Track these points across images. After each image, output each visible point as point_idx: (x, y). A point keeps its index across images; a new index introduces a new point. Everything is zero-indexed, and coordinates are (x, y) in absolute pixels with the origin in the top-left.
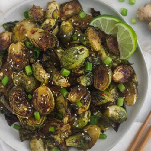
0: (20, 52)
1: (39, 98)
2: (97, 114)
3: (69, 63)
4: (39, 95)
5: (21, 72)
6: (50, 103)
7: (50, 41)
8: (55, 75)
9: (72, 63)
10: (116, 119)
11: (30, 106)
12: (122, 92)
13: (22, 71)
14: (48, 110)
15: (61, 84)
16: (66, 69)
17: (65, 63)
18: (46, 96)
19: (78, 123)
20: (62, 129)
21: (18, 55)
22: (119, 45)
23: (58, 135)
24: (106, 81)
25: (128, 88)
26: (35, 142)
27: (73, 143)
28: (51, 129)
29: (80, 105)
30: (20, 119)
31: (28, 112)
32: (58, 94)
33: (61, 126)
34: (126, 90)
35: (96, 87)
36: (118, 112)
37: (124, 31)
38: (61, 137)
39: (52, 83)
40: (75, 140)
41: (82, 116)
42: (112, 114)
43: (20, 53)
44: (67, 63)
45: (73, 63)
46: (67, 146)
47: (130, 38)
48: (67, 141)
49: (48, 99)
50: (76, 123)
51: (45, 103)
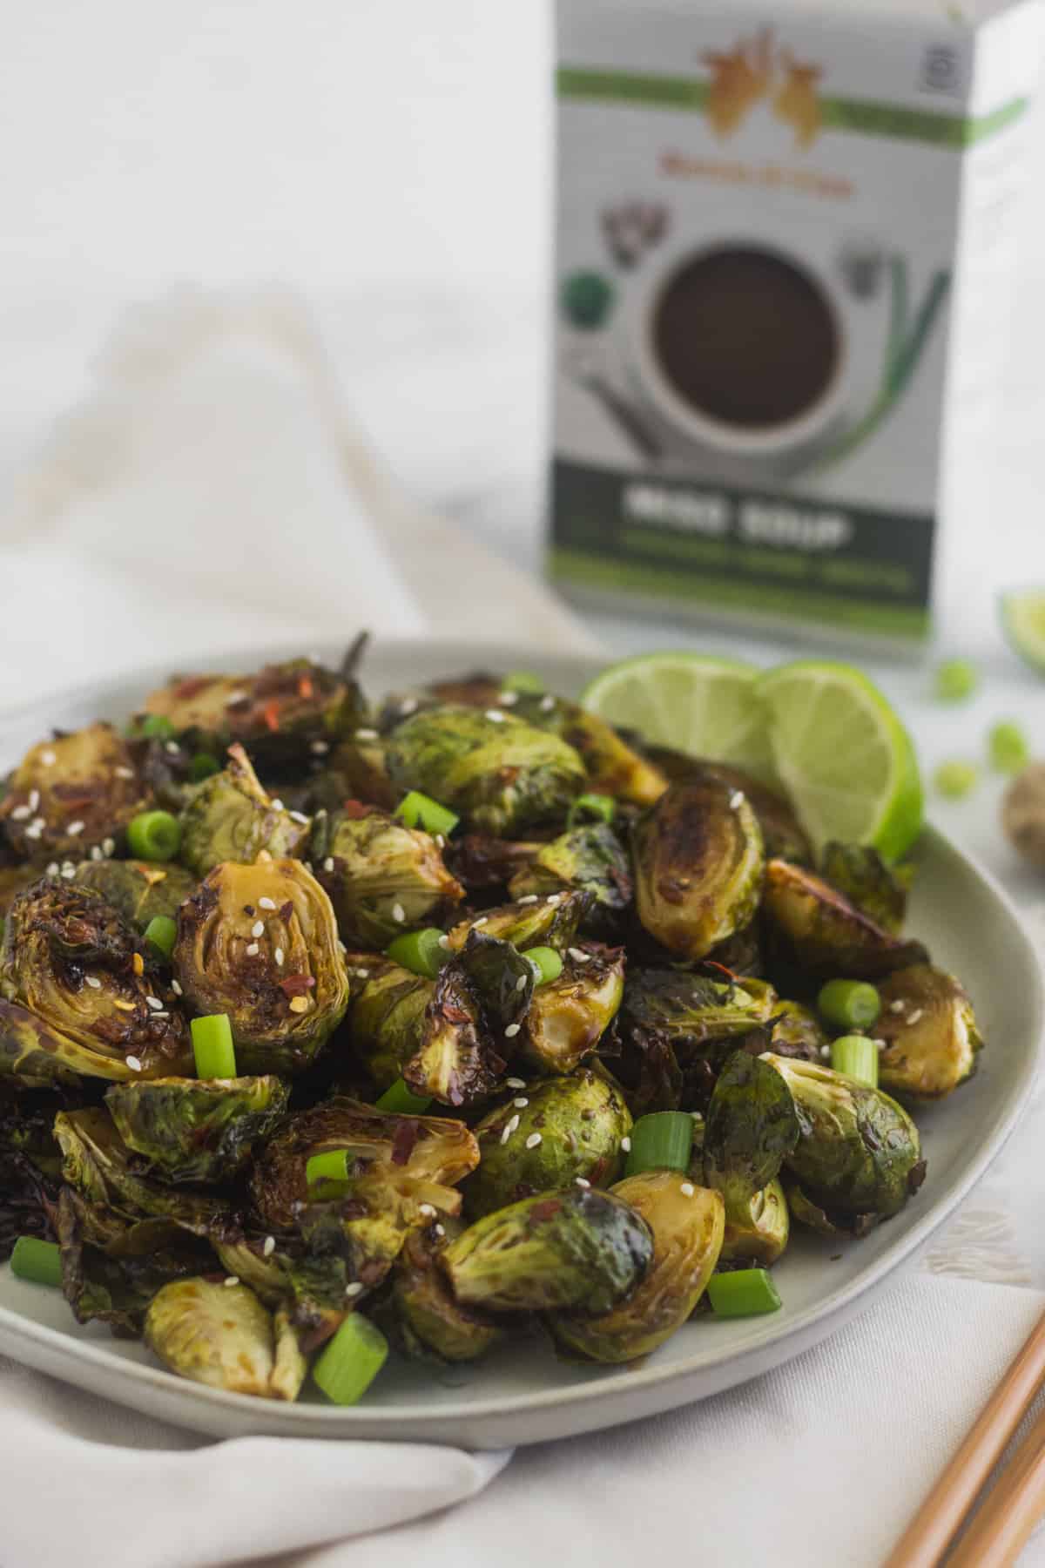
0: (91, 770)
1: (231, 924)
3: (450, 745)
4: (230, 903)
5: (96, 852)
6: (310, 955)
8: (347, 821)
9: (467, 746)
10: (836, 1132)
11: (159, 996)
13: (109, 844)
14: (300, 1004)
15: (390, 859)
18: (286, 911)
19: (539, 1123)
20: (415, 1173)
23: (377, 1218)
24: (722, 850)
26: (191, 1294)
27: (514, 1241)
28: (329, 1163)
29: (545, 963)
31: (142, 1020)
32: (375, 967)
35: (657, 914)
38: (401, 1224)
39: (329, 864)
40: (521, 1218)
43: (95, 774)
44: (428, 743)
45: (477, 746)
48: (458, 1251)
49: (299, 936)
50: (520, 1121)
51: (276, 963)
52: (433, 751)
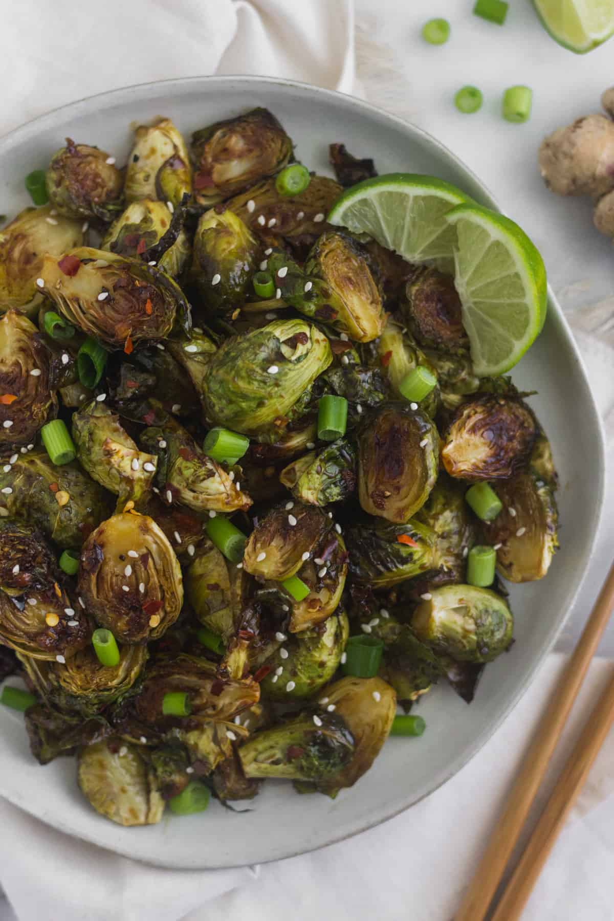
0: (14, 359)
1: (111, 567)
2: (380, 626)
3: (244, 405)
4: (111, 553)
5: (23, 450)
6: (161, 586)
7: (149, 307)
8: (179, 462)
9: (253, 404)
10: (464, 647)
11: (72, 607)
12: (489, 523)
13: (30, 446)
14: (155, 621)
15: (208, 500)
16: (230, 429)
17: (224, 402)
18: (144, 558)
19: (294, 674)
20: (223, 701)
21: (7, 374)
22: (465, 307)
23: (203, 731)
24: (413, 477)
25: (512, 504)
26: (102, 766)
27: (276, 763)
28: (174, 705)
29: (300, 590)
30: (27, 665)
31: (63, 631)
32: (199, 545)
33: (218, 690)
34: (504, 512)
35: (368, 505)
36: (471, 617)
37: (487, 245)
38: (216, 740)
39: (169, 495)
40: (283, 751)
41: (311, 639)
42: (444, 626)
43: (17, 364)
44: (230, 402)
45: (261, 404)
46: (247, 776)
47: (517, 275)
48: (247, 756)
49: (153, 571)
50: (283, 670)
51: (139, 591)
52: (233, 408)
